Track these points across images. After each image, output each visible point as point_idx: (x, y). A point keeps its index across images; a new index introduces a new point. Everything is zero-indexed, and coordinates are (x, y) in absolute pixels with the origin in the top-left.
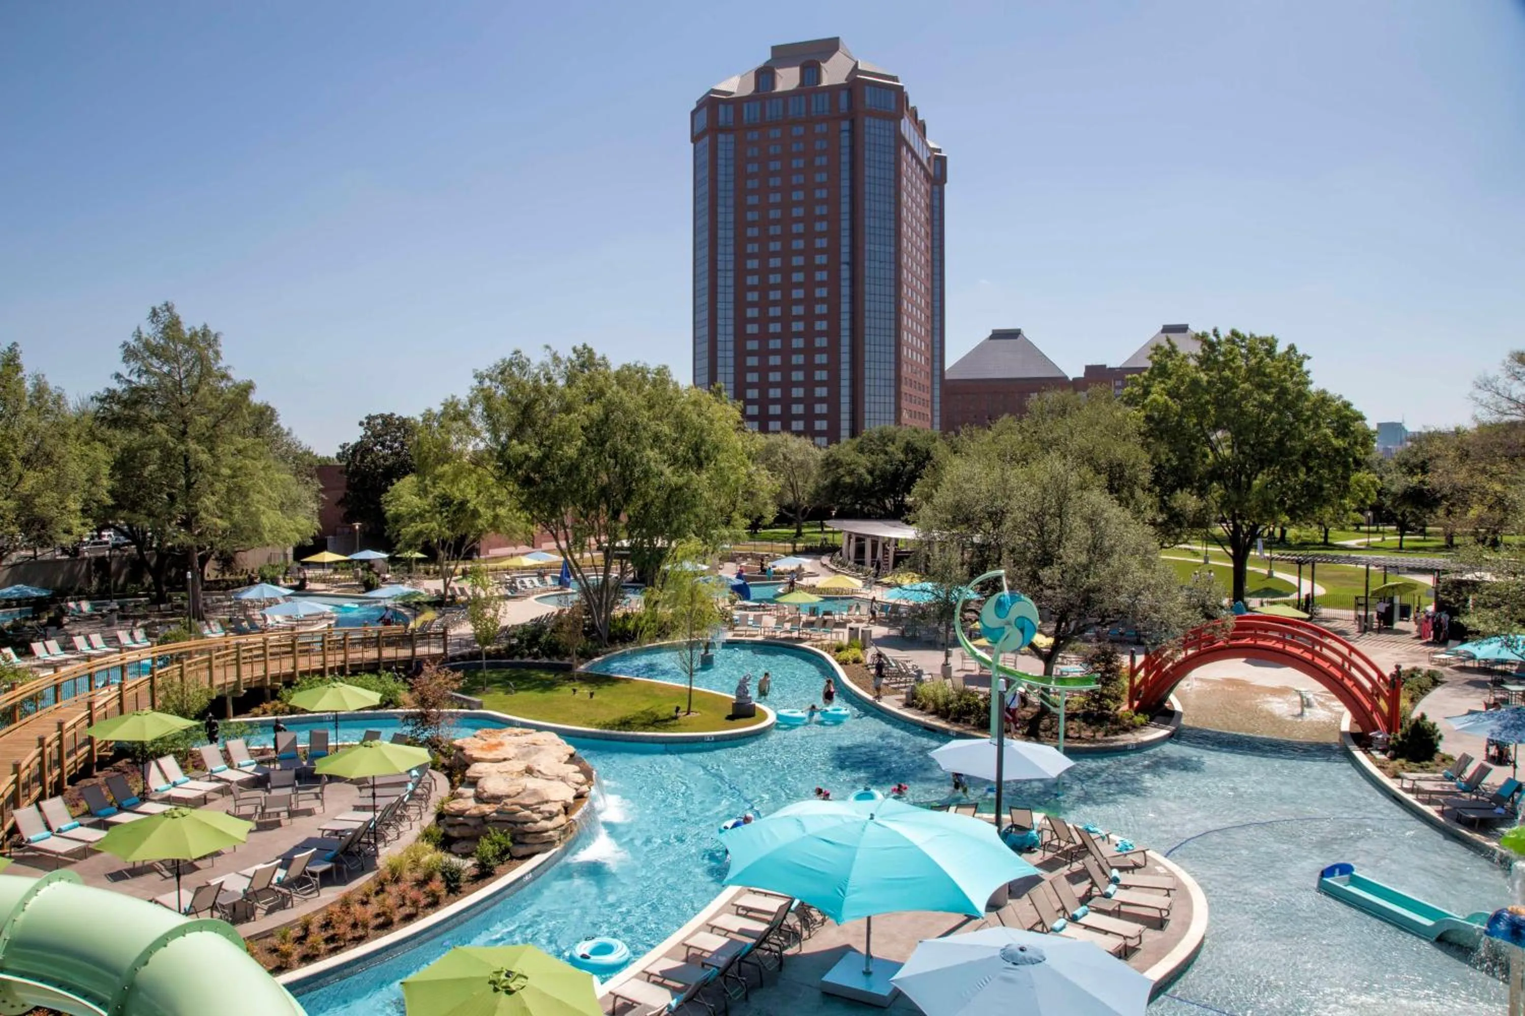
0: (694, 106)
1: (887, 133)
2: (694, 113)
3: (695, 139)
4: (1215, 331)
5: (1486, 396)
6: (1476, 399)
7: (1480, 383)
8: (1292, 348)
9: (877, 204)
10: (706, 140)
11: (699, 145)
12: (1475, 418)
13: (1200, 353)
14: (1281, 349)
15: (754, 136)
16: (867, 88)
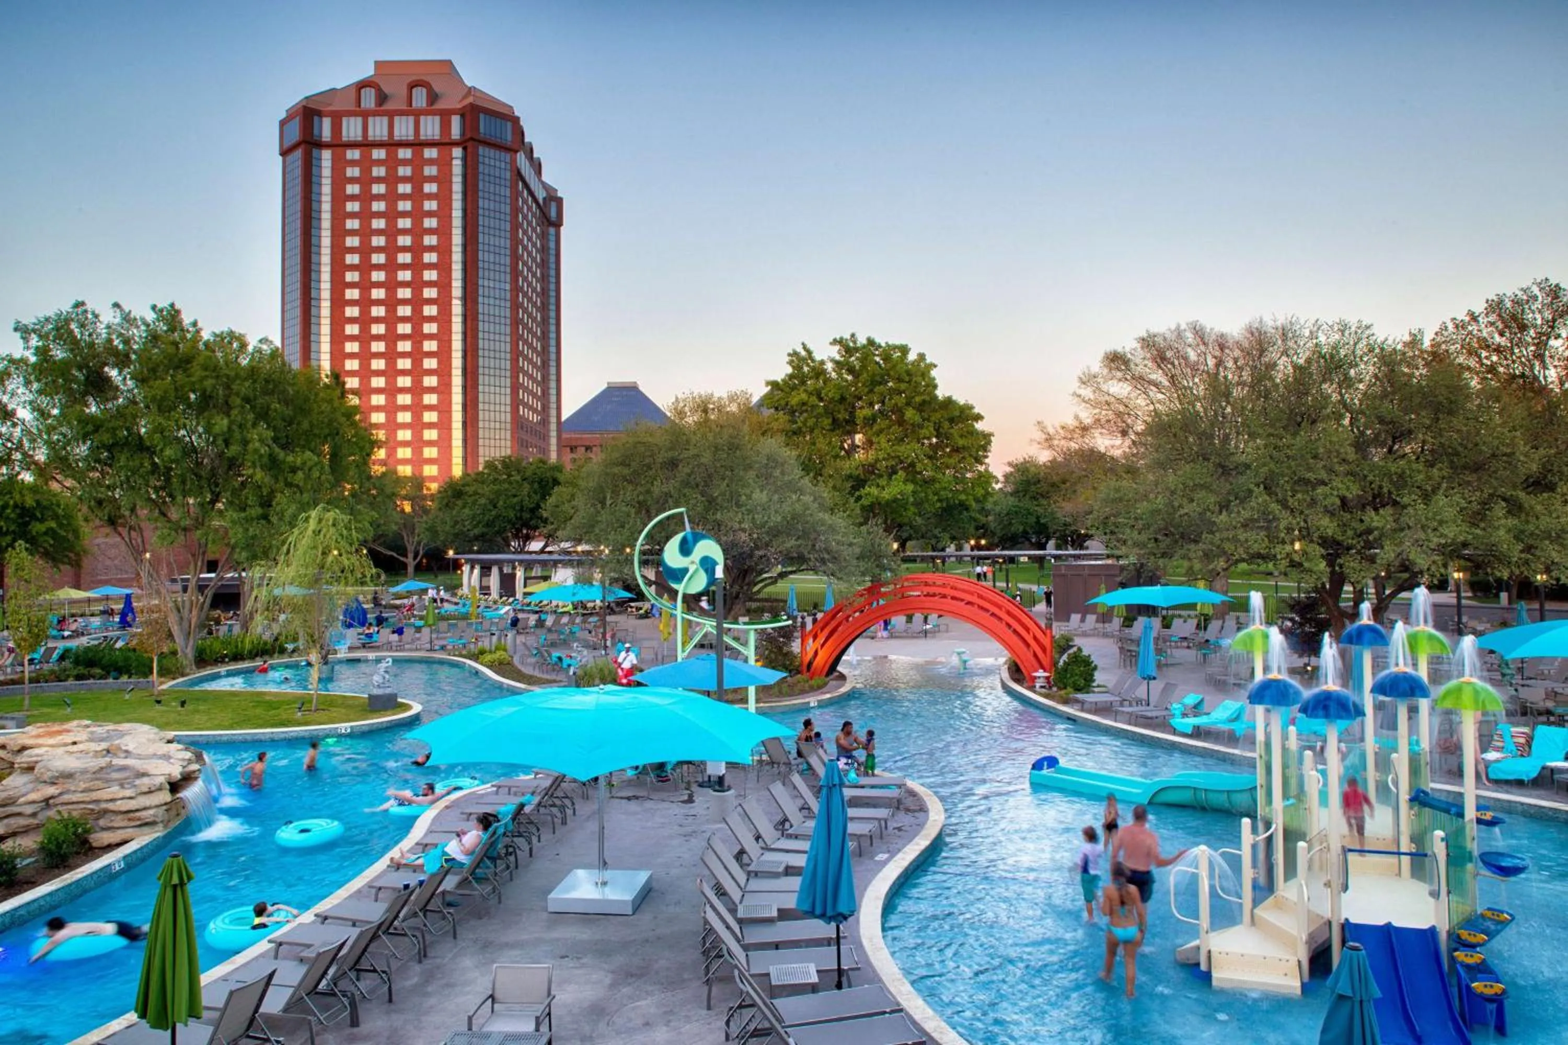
0: (283, 115)
1: (503, 165)
2: (283, 123)
3: (284, 153)
4: (853, 335)
5: (1087, 393)
6: (1079, 396)
7: (1084, 379)
8: (922, 357)
9: (492, 238)
10: (298, 154)
11: (290, 158)
12: (1077, 417)
13: (838, 357)
14: (912, 357)
15: (353, 154)
16: (482, 116)
